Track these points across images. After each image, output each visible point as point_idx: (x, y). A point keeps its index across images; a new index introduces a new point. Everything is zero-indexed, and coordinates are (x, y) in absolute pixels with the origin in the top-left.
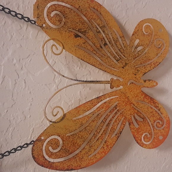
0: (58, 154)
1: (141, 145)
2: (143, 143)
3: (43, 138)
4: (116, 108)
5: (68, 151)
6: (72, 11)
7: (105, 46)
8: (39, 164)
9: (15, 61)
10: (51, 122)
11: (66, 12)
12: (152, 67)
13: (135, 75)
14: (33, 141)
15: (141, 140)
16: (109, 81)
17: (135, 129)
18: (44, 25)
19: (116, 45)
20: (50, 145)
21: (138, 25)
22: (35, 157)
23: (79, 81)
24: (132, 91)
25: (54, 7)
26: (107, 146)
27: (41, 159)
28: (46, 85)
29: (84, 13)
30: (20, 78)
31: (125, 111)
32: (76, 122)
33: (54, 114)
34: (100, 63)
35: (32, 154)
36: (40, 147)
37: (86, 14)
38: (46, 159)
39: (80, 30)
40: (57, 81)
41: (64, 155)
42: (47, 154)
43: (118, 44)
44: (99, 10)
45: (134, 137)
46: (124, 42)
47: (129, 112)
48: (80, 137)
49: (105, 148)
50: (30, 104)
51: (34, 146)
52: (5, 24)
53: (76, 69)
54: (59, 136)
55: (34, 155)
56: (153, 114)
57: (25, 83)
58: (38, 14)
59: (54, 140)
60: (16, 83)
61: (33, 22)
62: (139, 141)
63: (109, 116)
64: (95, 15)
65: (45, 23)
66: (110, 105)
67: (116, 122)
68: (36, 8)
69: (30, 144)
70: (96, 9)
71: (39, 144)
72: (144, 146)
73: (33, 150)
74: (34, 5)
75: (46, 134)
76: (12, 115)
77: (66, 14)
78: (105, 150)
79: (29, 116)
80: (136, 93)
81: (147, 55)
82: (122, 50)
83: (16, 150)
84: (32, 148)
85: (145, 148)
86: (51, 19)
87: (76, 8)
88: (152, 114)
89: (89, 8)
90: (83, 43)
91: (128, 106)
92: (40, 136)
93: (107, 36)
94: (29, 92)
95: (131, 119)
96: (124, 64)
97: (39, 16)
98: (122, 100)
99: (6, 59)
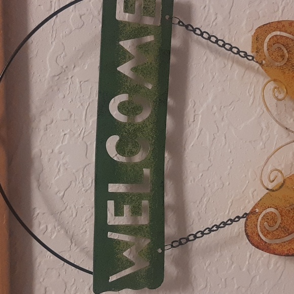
0: (275, 232)
3: (257, 210)
5: (288, 230)
8: (253, 244)
9: (215, 108)
10: (268, 189)
14: (246, 214)
18: (264, 62)
20: (266, 220)
22: (249, 234)
27: (256, 238)
28: (250, 142)
30: (220, 132)
33: (272, 178)
35: (246, 230)
36: (254, 222)
38: (261, 239)
40: (264, 137)
41: (283, 235)
42: (262, 233)
50: (229, 167)
51: (247, 220)
52: (206, 60)
53: (289, 122)
54: (277, 209)
55: (247, 232)
57: (225, 138)
58: (257, 48)
59: (270, 214)
60: (214, 139)
61: (251, 58)
65: (265, 59)
68: (255, 40)
69: (243, 217)
71: (253, 217)
73: (246, 225)
74: (253, 36)
75: (261, 206)
76: (207, 181)
77: (290, 47)
79: (228, 183)
83: (225, 224)
84: (246, 223)
86: (272, 54)
92: (254, 208)
94: (229, 151)
97: (258, 49)
99: (205, 105)
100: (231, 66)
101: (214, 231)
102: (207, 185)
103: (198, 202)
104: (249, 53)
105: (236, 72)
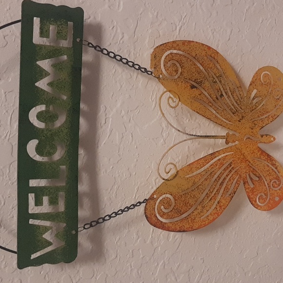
0: (170, 213)
1: (256, 206)
2: (257, 205)
3: (155, 196)
4: (231, 166)
5: (180, 211)
6: (189, 60)
7: (221, 97)
8: (151, 224)
9: (123, 112)
10: (164, 179)
11: (183, 62)
12: (270, 120)
13: (252, 129)
14: (145, 199)
15: (256, 201)
16: (224, 136)
17: (250, 189)
18: (161, 76)
19: (233, 96)
20: (162, 204)
21: (256, 73)
22: (148, 216)
23: (194, 136)
24: (248, 147)
25: (170, 56)
26: (220, 207)
27: (154, 219)
28: (153, 139)
29: (201, 62)
30: (127, 132)
31: (240, 169)
32: (189, 181)
33: (167, 171)
34: (216, 116)
35: (145, 213)
36: (152, 206)
37: (203, 62)
38: (158, 219)
39: (196, 81)
40: (164, 135)
41: (176, 215)
42: (159, 214)
43: (235, 95)
44: (216, 58)
45: (249, 198)
46: (241, 93)
47: (245, 171)
48: (193, 196)
49: (218, 209)
50: (135, 160)
51: (146, 204)
52: (115, 72)
53: (185, 122)
54: (171, 195)
55: (147, 214)
56: (270, 173)
57: (132, 137)
58: (155, 64)
59: (166, 198)
60: (123, 137)
61: (150, 73)
62: (254, 202)
63: (223, 174)
64: (212, 64)
65: (161, 74)
66: (225, 162)
67: (230, 181)
68: (153, 58)
69: (143, 202)
70: (213, 56)
71: (152, 202)
72: (259, 208)
73: (146, 209)
74: (151, 55)
75: (159, 193)
77: (183, 63)
78: (217, 211)
79: (134, 173)
80: (253, 149)
81: (264, 107)
82: (238, 102)
83: (129, 208)
84: (145, 207)
85: (259, 209)
86: (168, 69)
87: (192, 56)
88: (268, 173)
89: (206, 56)
90: (199, 95)
91: (243, 163)
92: (153, 194)
93: (224, 86)
94: (136, 147)
95: (246, 177)
96: (240, 117)
97: (156, 66)
98: (238, 156)
99: (114, 110)
100: (137, 77)
101: (119, 214)
102: (117, 175)
103: (109, 190)
104: (149, 69)
105: (141, 82)
